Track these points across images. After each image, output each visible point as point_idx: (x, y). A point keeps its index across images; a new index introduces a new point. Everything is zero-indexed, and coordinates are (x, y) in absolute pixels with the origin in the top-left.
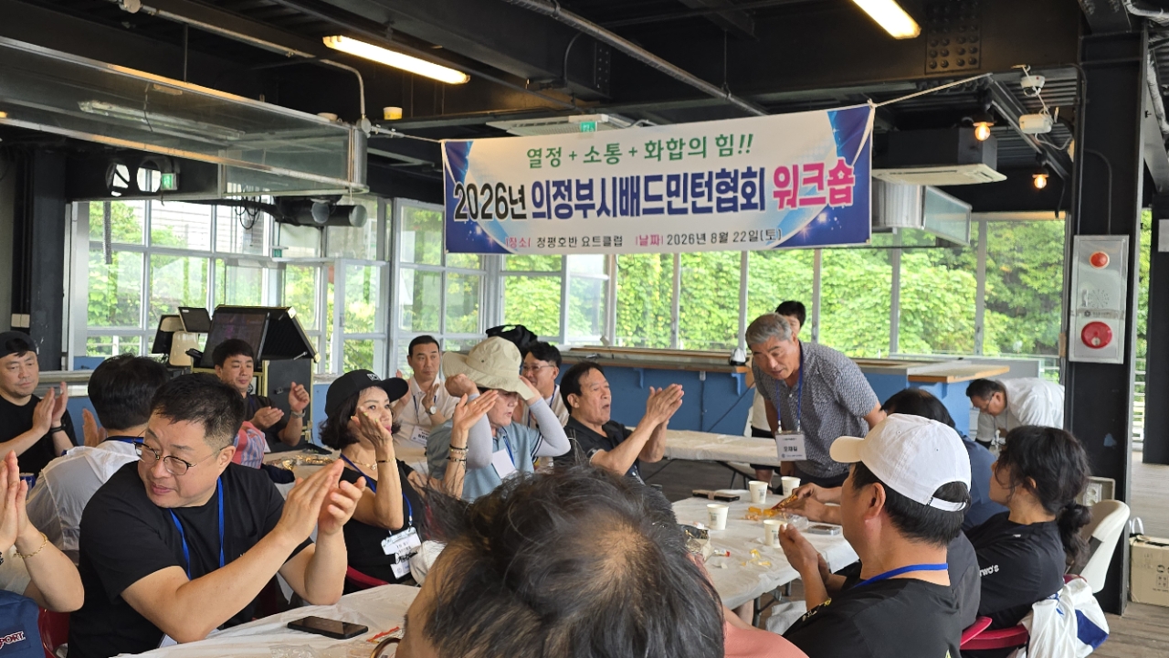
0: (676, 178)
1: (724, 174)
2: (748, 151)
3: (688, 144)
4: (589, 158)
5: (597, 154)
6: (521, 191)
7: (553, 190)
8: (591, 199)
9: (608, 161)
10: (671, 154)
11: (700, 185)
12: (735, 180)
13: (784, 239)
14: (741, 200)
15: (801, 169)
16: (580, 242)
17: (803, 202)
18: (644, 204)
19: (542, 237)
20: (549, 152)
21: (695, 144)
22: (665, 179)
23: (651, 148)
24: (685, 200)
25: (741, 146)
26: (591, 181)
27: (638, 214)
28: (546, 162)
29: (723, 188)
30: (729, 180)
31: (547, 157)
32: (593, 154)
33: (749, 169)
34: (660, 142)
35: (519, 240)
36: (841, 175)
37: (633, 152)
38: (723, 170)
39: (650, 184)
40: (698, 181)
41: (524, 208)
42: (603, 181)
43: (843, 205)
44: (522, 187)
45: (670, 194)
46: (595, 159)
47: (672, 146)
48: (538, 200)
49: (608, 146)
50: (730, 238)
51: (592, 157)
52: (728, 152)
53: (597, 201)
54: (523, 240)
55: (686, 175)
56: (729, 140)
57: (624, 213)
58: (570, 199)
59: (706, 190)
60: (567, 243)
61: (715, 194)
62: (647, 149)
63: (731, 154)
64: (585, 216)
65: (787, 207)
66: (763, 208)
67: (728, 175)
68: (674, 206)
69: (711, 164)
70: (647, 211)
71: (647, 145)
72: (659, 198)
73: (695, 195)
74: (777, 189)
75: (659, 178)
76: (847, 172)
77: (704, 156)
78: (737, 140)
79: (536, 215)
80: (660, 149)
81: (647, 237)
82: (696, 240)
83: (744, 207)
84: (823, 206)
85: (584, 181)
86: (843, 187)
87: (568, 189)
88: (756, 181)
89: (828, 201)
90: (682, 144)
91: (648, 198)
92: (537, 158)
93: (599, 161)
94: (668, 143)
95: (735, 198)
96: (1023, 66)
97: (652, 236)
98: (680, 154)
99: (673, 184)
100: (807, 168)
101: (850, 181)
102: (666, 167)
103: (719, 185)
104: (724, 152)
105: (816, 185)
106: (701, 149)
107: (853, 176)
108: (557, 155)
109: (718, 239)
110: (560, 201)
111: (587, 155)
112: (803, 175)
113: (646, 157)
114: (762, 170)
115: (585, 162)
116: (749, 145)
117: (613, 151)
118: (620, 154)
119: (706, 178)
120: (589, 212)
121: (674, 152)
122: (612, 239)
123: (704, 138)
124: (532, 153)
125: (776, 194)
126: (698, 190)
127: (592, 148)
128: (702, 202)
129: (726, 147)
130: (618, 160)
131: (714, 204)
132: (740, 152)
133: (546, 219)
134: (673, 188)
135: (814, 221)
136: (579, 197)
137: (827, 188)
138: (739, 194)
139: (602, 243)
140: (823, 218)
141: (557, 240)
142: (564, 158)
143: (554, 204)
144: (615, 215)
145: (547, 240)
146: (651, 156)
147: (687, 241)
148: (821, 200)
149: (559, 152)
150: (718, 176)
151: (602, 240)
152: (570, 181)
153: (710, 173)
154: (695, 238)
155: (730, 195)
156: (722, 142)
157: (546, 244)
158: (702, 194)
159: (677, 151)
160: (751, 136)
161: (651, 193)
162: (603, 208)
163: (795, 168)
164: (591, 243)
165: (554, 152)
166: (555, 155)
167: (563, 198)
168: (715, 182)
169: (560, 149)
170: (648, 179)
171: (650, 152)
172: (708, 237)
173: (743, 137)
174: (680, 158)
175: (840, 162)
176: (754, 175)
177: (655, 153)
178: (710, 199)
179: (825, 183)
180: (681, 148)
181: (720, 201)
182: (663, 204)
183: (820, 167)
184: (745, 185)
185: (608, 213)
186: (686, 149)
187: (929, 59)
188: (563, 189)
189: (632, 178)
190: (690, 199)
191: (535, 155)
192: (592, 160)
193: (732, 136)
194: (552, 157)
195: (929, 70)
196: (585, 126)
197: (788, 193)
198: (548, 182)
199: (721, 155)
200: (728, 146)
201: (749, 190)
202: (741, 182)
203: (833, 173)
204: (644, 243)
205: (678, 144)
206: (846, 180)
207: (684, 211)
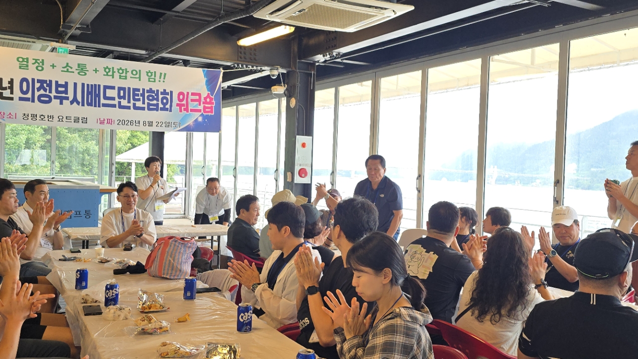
0: (124, 89)
1: (150, 91)
2: (164, 82)
3: (130, 72)
4: (65, 69)
5: (71, 68)
6: (11, 82)
7: (37, 85)
8: (67, 93)
9: (79, 73)
10: (120, 76)
11: (138, 95)
12: (157, 95)
13: (181, 127)
14: (161, 106)
15: (190, 94)
16: (56, 119)
17: (192, 110)
18: (103, 101)
19: (26, 113)
20: (34, 61)
21: (134, 73)
22: (116, 88)
23: (107, 70)
24: (129, 102)
25: (160, 78)
26: (66, 83)
27: (99, 106)
28: (32, 67)
29: (151, 98)
30: (154, 95)
31: (33, 64)
32: (68, 68)
33: (165, 90)
34: (113, 68)
35: (7, 113)
36: (208, 100)
37: (96, 71)
38: (151, 89)
39: (107, 90)
40: (136, 92)
41: (12, 93)
42: (75, 84)
43: (210, 114)
44: (12, 80)
45: (120, 97)
46: (69, 70)
47: (121, 71)
48: (25, 89)
49: (79, 65)
50: (155, 124)
51: (68, 69)
52: (153, 80)
53: (71, 95)
54: (10, 114)
55: (129, 88)
56: (153, 74)
57: (89, 104)
58: (50, 92)
59: (141, 98)
60: (46, 118)
61: (146, 101)
62: (105, 71)
63: (155, 82)
64: (61, 103)
65: (184, 112)
66: (171, 111)
67: (153, 92)
68: (122, 104)
69: (144, 84)
70: (104, 105)
71: (105, 69)
72: (113, 99)
73: (134, 99)
74: (178, 102)
75: (113, 88)
76: (211, 99)
77: (140, 80)
78: (158, 75)
79: (21, 99)
80: (113, 72)
81: (104, 120)
82: (134, 124)
83: (162, 109)
84: (201, 113)
85: (61, 82)
86: (210, 106)
87: (50, 85)
88: (169, 97)
89: (202, 111)
90: (127, 72)
91: (106, 98)
92: (25, 63)
93: (74, 72)
94: (118, 70)
95: (158, 104)
96: (279, 67)
97: (108, 119)
98: (126, 77)
99: (122, 92)
100: (193, 94)
101: (213, 103)
102: (117, 82)
103: (148, 97)
104: (151, 80)
105: (198, 103)
106: (138, 76)
107: (214, 101)
108: (41, 64)
109: (147, 124)
110: (42, 92)
111: (63, 68)
112: (191, 97)
113: (104, 75)
114: (171, 92)
115: (62, 71)
116: (164, 79)
117: (82, 69)
118: (88, 71)
119: (141, 92)
120: (64, 101)
121: (122, 75)
122: (80, 119)
123: (140, 71)
124: (21, 60)
125: (178, 105)
126: (136, 97)
127: (67, 64)
128: (139, 104)
129: (152, 77)
130: (86, 74)
131: (146, 106)
132: (160, 81)
133: (30, 103)
134: (122, 94)
135: (196, 120)
136: (57, 91)
137: (202, 105)
138: (160, 102)
139: (73, 121)
140: (200, 119)
141: (38, 116)
142: (46, 66)
143: (37, 94)
144: (83, 105)
145: (30, 116)
146: (107, 75)
147: (129, 123)
148: (199, 111)
149: (43, 61)
150: (148, 91)
151: (73, 118)
152: (50, 81)
153: (144, 90)
154: (134, 122)
155: (155, 102)
156: (150, 74)
157: (30, 117)
158: (139, 100)
159: (124, 74)
160: (165, 74)
161: (108, 95)
162: (75, 100)
163: (188, 93)
164: (64, 119)
165: (38, 61)
166: (40, 65)
167: (45, 90)
168: (146, 95)
169: (43, 60)
170: (106, 87)
171: (107, 73)
172: (141, 123)
173: (161, 74)
174: (126, 79)
175: (208, 94)
176: (167, 94)
177: (110, 73)
178: (144, 103)
179: (202, 103)
180: (126, 74)
181: (149, 105)
182: (116, 102)
183: (199, 95)
184: (163, 99)
185: (78, 103)
186: (129, 75)
187: (239, 54)
188: (45, 85)
189: (95, 85)
190: (132, 101)
191: (23, 61)
192: (68, 71)
193: (155, 72)
194: (37, 64)
195: (239, 59)
196: (60, 50)
197: (183, 105)
198: (33, 80)
199: (149, 81)
200: (153, 77)
201: (165, 101)
202: (160, 96)
203: (205, 98)
204: (102, 123)
205: (124, 71)
206: (210, 103)
207: (129, 108)
